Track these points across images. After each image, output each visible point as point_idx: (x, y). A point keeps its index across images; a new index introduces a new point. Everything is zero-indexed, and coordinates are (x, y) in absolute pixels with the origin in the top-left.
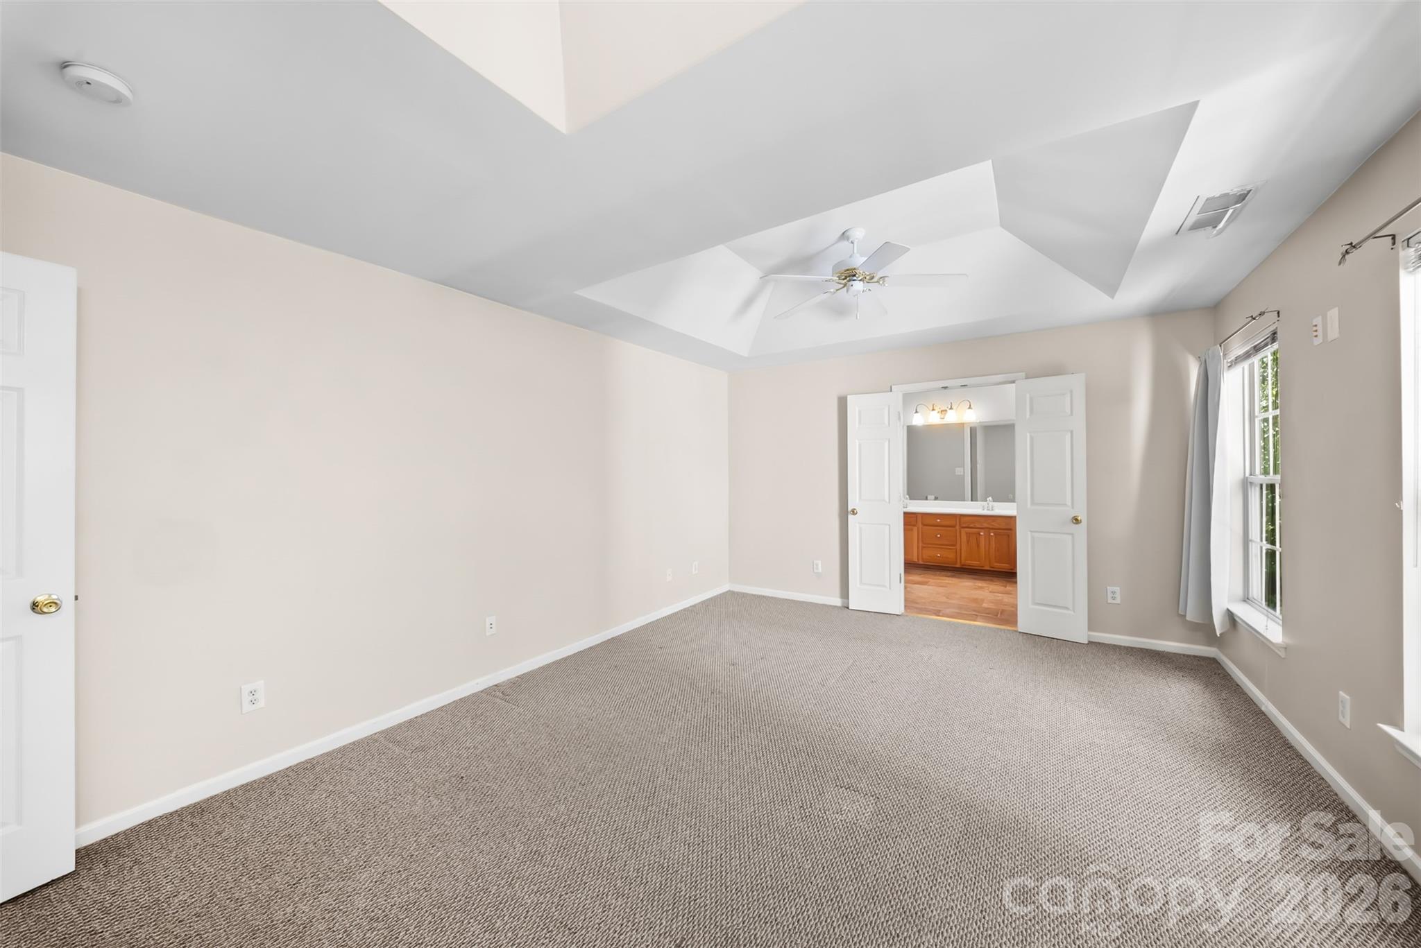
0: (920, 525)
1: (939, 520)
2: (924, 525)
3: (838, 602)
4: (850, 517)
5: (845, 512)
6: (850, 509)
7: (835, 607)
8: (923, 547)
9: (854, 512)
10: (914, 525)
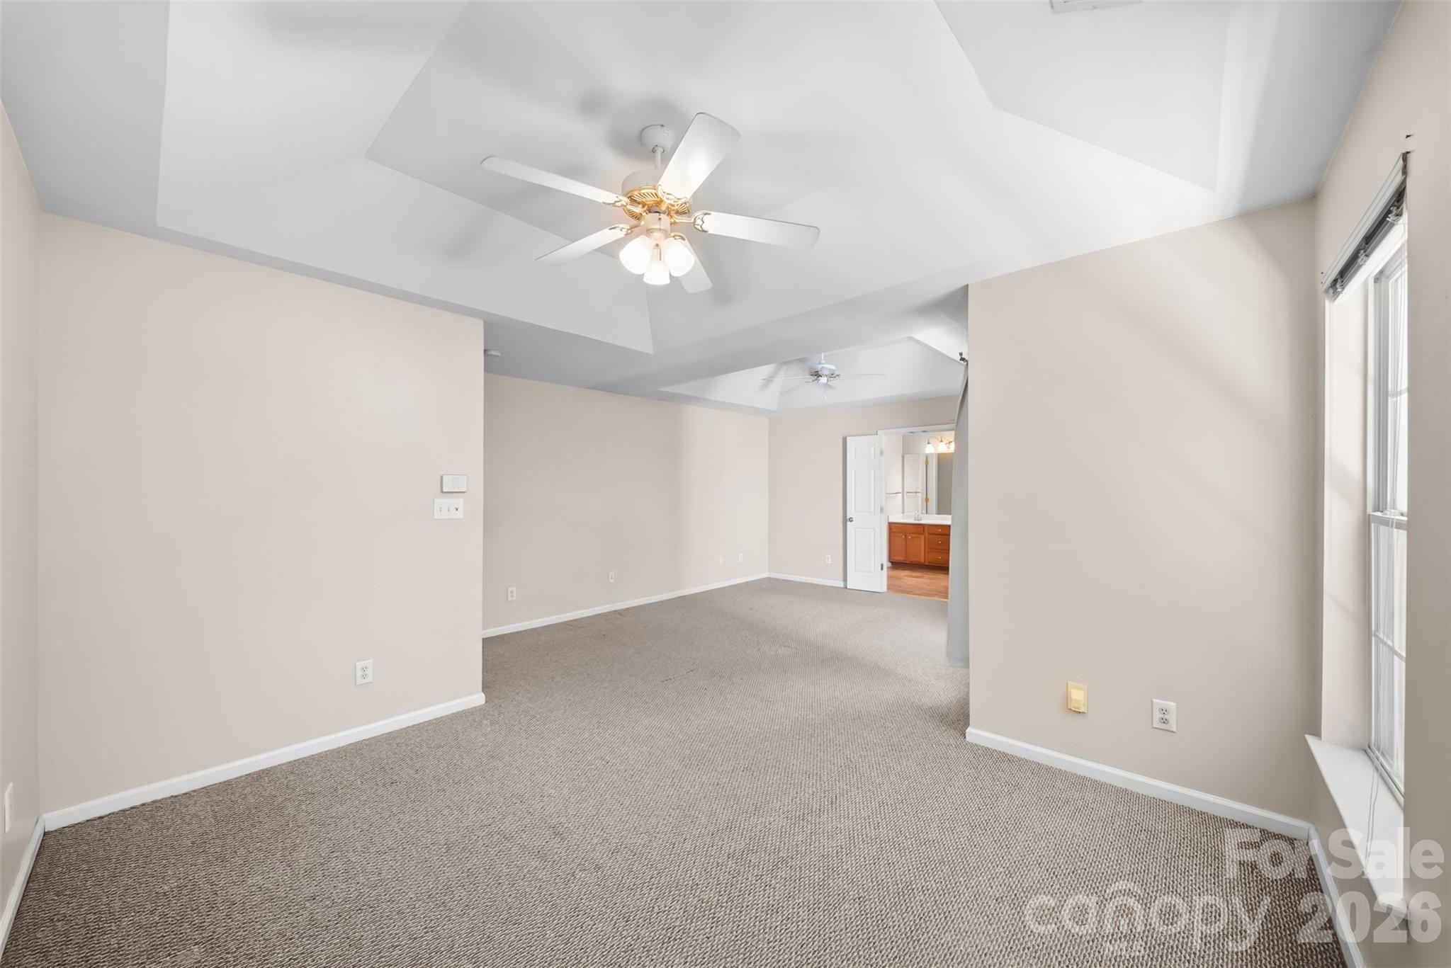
0: (927, 535)
1: (940, 530)
2: (930, 534)
3: (841, 584)
4: (849, 523)
5: (846, 520)
6: (848, 518)
7: (839, 588)
8: (929, 552)
9: (851, 520)
10: (922, 534)
